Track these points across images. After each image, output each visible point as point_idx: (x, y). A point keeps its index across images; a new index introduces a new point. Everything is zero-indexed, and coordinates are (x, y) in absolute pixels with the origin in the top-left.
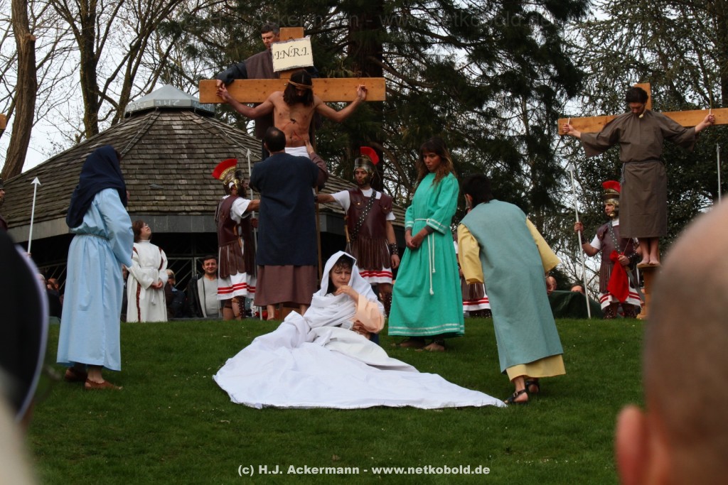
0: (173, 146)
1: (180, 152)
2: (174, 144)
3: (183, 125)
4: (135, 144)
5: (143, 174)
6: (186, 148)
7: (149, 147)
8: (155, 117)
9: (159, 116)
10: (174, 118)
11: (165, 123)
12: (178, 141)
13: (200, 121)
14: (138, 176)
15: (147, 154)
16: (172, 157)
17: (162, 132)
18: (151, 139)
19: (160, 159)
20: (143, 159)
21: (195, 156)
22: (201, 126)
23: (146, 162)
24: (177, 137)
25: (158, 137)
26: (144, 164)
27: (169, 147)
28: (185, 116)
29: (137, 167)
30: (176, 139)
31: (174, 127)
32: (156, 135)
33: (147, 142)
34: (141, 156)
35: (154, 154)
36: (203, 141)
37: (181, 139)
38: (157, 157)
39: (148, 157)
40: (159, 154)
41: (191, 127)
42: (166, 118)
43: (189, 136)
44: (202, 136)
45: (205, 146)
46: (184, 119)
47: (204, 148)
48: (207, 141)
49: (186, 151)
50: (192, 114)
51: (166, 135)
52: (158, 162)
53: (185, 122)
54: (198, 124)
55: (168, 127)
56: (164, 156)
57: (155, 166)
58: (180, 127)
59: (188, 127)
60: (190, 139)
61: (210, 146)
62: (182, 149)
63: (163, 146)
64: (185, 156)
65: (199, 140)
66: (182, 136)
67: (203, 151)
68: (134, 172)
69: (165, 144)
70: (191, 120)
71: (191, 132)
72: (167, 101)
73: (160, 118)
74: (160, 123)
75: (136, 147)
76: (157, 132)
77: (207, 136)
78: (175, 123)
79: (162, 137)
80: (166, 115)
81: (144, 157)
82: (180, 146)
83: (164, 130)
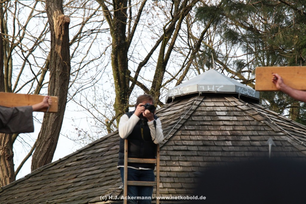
0: (217, 133)
1: (225, 139)
2: (218, 130)
3: (228, 111)
4: (178, 130)
5: (186, 161)
6: (231, 135)
7: (193, 133)
8: (198, 103)
9: (202, 101)
10: (217, 104)
11: (208, 109)
12: (223, 128)
13: (244, 108)
14: (181, 163)
15: (191, 140)
16: (216, 144)
17: (205, 118)
18: (194, 125)
19: (204, 145)
20: (187, 145)
21: (240, 144)
22: (246, 113)
23: (189, 148)
24: (221, 123)
25: (201, 123)
26: (188, 150)
27: (213, 133)
28: (229, 102)
29: (180, 153)
30: (220, 126)
31: (218, 113)
32: (200, 121)
33: (190, 128)
34: (184, 142)
35: (198, 140)
36: (249, 128)
37: (225, 125)
38: (201, 143)
39: (192, 143)
40: (202, 140)
41: (236, 113)
42: (210, 104)
43: (233, 123)
44: (247, 123)
45: (250, 133)
46: (227, 104)
47: (249, 136)
48: (252, 128)
49: (230, 138)
50: (236, 100)
51: (210, 121)
52: (202, 148)
53: (229, 109)
54: (243, 111)
55: (212, 114)
56: (208, 143)
57: (199, 153)
58: (224, 113)
59: (232, 113)
60: (235, 125)
61: (255, 133)
62: (226, 135)
63: (207, 133)
64: (230, 143)
65: (244, 127)
66: (226, 123)
67: (248, 138)
68: (177, 158)
69: (209, 130)
70: (236, 106)
71: (235, 118)
72: (211, 86)
73: (203, 104)
74: (203, 109)
75: (179, 133)
76: (200, 118)
77: (252, 123)
78: (218, 109)
79: (206, 123)
80: (210, 100)
81: (187, 143)
82: (224, 133)
83: (208, 116)
